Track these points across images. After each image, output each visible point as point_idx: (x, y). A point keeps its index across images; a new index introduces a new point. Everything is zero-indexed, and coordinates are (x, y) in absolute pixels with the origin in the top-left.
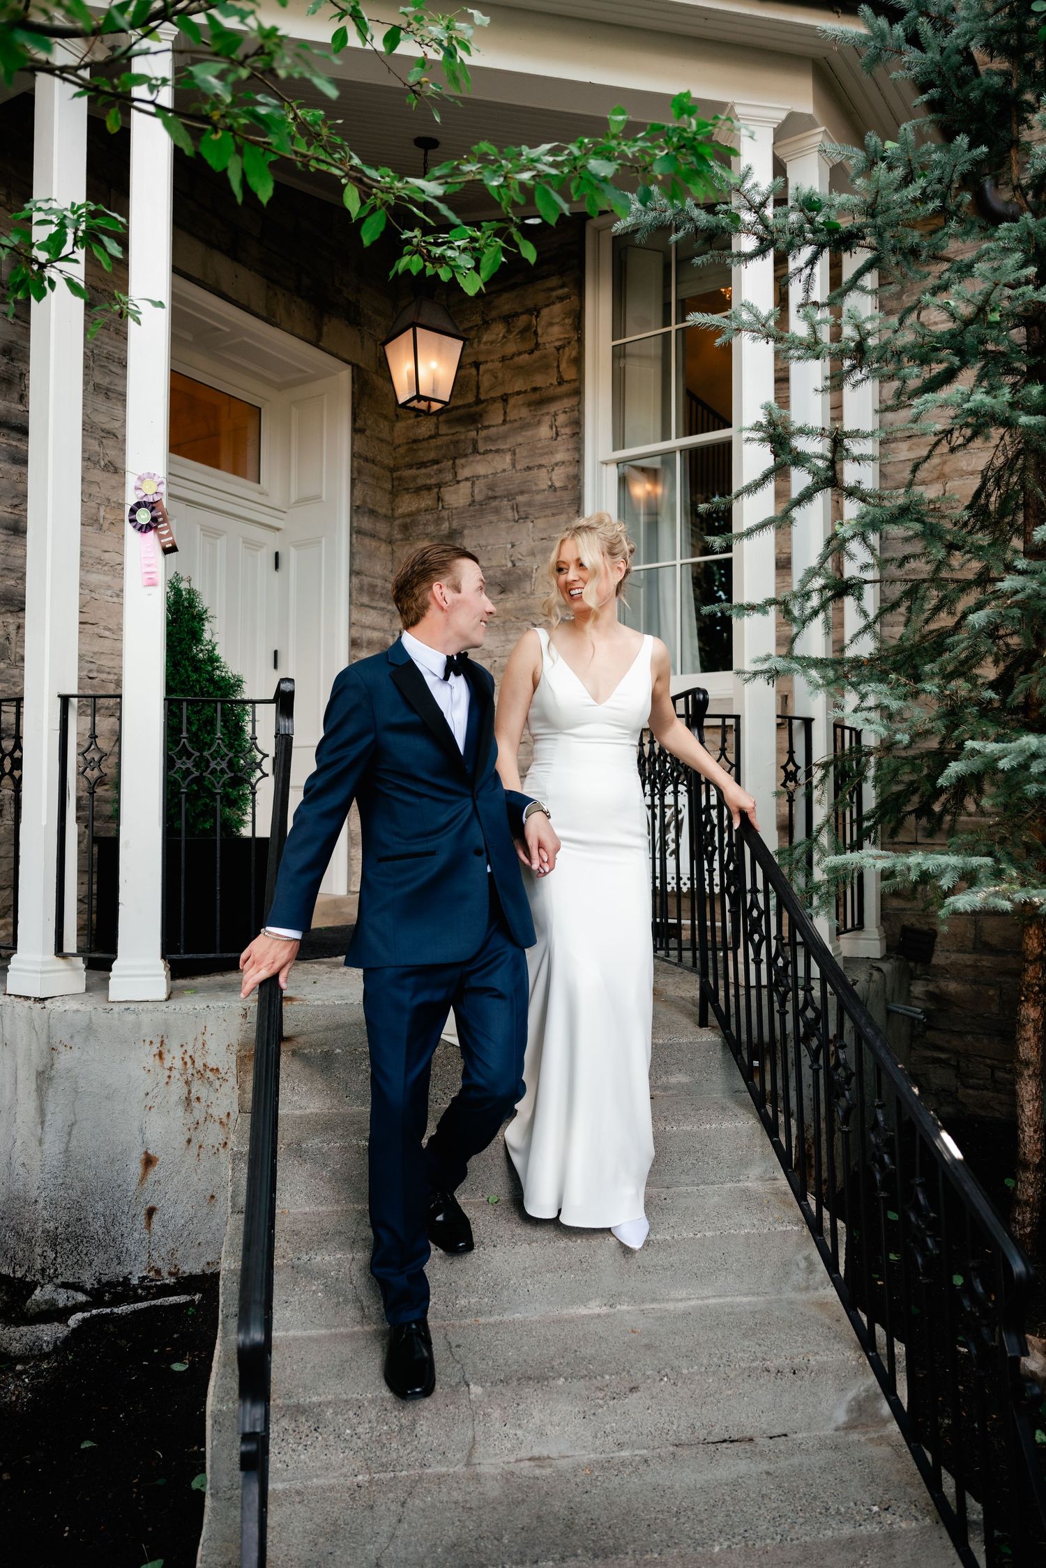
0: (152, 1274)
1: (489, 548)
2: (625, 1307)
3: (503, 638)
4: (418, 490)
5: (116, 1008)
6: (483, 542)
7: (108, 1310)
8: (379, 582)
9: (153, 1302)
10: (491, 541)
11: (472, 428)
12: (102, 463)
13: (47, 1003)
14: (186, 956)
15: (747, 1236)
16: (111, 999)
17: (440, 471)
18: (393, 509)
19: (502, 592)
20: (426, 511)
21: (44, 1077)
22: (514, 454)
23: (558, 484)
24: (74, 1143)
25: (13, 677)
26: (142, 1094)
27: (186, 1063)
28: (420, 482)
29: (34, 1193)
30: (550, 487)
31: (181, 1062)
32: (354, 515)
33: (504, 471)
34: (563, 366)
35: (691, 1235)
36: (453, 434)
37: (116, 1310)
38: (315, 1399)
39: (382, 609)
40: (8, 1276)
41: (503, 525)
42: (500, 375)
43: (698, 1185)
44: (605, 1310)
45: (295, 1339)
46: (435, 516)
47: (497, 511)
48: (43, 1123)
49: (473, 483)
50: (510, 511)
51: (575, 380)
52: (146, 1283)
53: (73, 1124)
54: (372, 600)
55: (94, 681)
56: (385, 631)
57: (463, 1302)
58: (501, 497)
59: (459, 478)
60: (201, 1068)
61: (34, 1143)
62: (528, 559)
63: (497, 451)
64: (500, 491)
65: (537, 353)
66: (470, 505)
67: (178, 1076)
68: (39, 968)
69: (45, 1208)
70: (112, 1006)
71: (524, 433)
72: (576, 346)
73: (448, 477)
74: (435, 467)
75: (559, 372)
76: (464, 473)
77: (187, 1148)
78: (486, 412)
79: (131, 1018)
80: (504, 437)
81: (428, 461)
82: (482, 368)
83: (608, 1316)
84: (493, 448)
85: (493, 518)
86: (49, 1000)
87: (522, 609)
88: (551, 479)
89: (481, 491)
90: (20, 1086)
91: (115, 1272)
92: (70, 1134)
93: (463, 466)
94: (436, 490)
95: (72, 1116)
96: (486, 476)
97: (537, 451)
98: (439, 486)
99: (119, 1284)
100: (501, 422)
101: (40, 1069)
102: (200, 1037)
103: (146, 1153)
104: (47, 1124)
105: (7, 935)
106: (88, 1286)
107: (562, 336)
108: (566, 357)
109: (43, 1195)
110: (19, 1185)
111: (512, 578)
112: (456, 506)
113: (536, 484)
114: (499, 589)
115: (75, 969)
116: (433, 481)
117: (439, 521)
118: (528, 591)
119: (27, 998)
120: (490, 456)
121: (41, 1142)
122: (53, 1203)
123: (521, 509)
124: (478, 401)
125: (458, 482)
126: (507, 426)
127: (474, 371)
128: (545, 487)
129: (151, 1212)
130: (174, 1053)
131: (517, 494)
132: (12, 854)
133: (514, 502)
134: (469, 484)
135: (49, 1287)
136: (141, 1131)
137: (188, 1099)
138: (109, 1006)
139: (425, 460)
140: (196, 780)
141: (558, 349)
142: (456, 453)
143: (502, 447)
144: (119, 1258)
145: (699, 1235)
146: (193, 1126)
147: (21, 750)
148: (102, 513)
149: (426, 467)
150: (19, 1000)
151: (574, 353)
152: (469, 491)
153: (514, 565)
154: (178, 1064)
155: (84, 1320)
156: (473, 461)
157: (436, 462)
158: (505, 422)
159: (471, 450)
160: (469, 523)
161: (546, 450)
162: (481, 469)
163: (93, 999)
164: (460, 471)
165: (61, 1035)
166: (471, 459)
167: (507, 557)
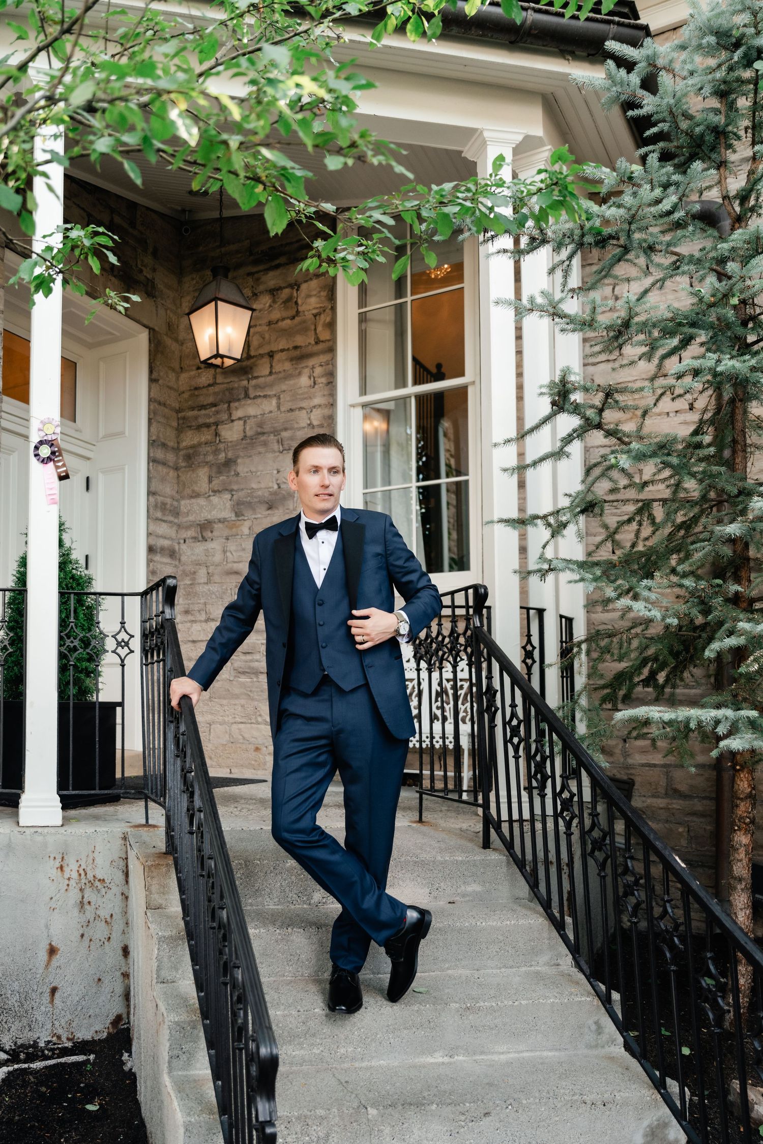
1: (259, 473)
4: (199, 427)
6: (254, 469)
8: (169, 501)
10: (260, 468)
11: (243, 378)
17: (217, 412)
18: (178, 443)
19: (270, 508)
20: (205, 444)
22: (279, 398)
23: (315, 423)
28: (200, 421)
30: (309, 426)
32: (151, 447)
33: (271, 412)
34: (319, 329)
36: (227, 383)
39: (171, 522)
41: (270, 455)
42: (267, 336)
46: (214, 448)
47: (265, 444)
49: (245, 422)
50: (276, 444)
51: (328, 342)
54: (164, 515)
56: (173, 539)
58: (269, 433)
59: (234, 418)
63: (265, 396)
64: (267, 428)
65: (298, 319)
66: (242, 439)
71: (287, 382)
72: (330, 313)
73: (225, 416)
74: (213, 409)
75: (316, 334)
76: (238, 414)
78: (256, 365)
80: (271, 385)
81: (208, 405)
84: (262, 394)
85: (261, 449)
88: (309, 419)
89: (251, 428)
93: (237, 408)
94: (214, 427)
96: (255, 417)
97: (298, 397)
98: (217, 424)
100: (268, 373)
107: (318, 306)
108: (321, 322)
111: (279, 497)
112: (230, 440)
113: (297, 424)
114: (267, 506)
116: (212, 420)
117: (216, 452)
118: (291, 507)
120: (259, 400)
123: (285, 443)
124: (248, 359)
125: (233, 421)
126: (273, 377)
128: (305, 426)
131: (282, 430)
133: (280, 437)
134: (241, 422)
139: (205, 403)
141: (315, 316)
142: (231, 398)
143: (269, 393)
149: (205, 409)
151: (328, 320)
152: (242, 428)
153: (279, 487)
156: (244, 405)
157: (215, 405)
158: (271, 373)
159: (243, 396)
160: (241, 454)
161: (305, 396)
162: (251, 411)
164: (234, 412)
166: (243, 403)
167: (274, 480)
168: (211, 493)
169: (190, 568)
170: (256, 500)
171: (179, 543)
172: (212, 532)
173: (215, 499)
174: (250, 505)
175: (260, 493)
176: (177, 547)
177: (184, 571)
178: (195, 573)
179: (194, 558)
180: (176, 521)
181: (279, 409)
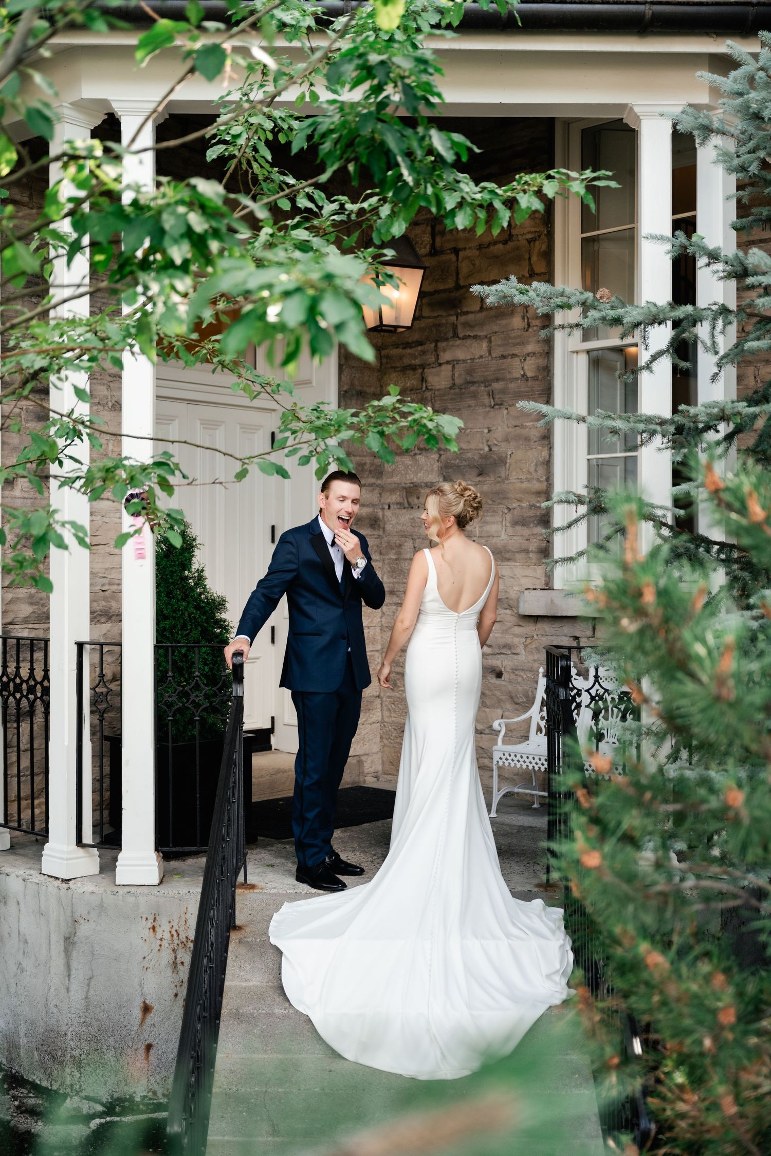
0: (150, 1094)
1: (468, 431)
4: (404, 369)
5: (122, 891)
8: (368, 460)
10: (470, 425)
11: (452, 312)
12: (110, 404)
13: (71, 883)
14: (174, 849)
16: (117, 883)
17: (424, 353)
18: (381, 386)
19: (480, 474)
20: (411, 390)
21: (69, 942)
22: (490, 341)
23: (529, 374)
24: (92, 992)
25: (41, 599)
26: (141, 958)
27: (172, 936)
28: (406, 361)
29: (64, 1028)
30: (523, 376)
31: (169, 935)
32: (342, 399)
33: (481, 357)
34: (534, 258)
36: (435, 317)
39: (371, 485)
40: (46, 1088)
41: (480, 410)
42: (477, 262)
45: (229, 1142)
46: (420, 396)
47: (475, 396)
48: (69, 976)
49: (454, 367)
50: (486, 397)
51: (544, 274)
53: (91, 978)
55: (106, 593)
56: (373, 505)
58: (479, 383)
59: (441, 361)
61: (63, 991)
62: (503, 444)
63: (475, 337)
64: (477, 377)
65: (511, 244)
66: (451, 388)
67: (167, 945)
68: (65, 856)
69: (72, 1040)
70: (118, 889)
71: (499, 322)
72: (546, 240)
73: (431, 358)
74: (419, 348)
75: (530, 264)
76: (446, 356)
77: (175, 1000)
78: (465, 298)
79: (131, 899)
80: (481, 324)
81: (413, 342)
82: (461, 254)
84: (472, 334)
85: (472, 403)
86: (73, 881)
87: (497, 493)
88: (523, 369)
89: (460, 375)
90: (53, 947)
91: (123, 1091)
92: (89, 985)
93: (444, 350)
94: (420, 371)
95: (90, 972)
96: (464, 361)
97: (510, 341)
98: (423, 367)
100: (478, 309)
101: (67, 935)
102: (183, 915)
103: (144, 1002)
104: (72, 977)
105: (41, 813)
106: (104, 1100)
107: (533, 230)
108: (536, 250)
109: (71, 1029)
110: (53, 1021)
111: (488, 462)
112: (438, 387)
113: (510, 372)
114: (475, 472)
115: (93, 856)
116: (417, 362)
117: (423, 401)
118: (503, 475)
119: (57, 878)
120: (469, 342)
121: (68, 990)
122: (78, 1036)
123: (497, 396)
124: (457, 287)
125: (440, 365)
126: (484, 314)
127: (453, 257)
128: (518, 376)
129: (149, 1047)
130: (163, 927)
131: (493, 381)
132: (43, 746)
133: (490, 388)
134: (450, 367)
136: (141, 985)
137: (175, 963)
138: (115, 889)
139: (410, 340)
140: (179, 710)
141: (529, 241)
142: (438, 337)
143: (480, 334)
144: (126, 1081)
146: (179, 984)
147: (49, 681)
148: (111, 447)
149: (411, 347)
150: (51, 879)
151: (544, 247)
152: (450, 374)
153: (490, 450)
154: (167, 936)
156: (453, 346)
157: (421, 343)
158: (481, 309)
159: (451, 334)
160: (450, 406)
161: (518, 341)
162: (461, 354)
163: (104, 881)
164: (442, 354)
165: (81, 910)
166: (451, 343)
167: (484, 441)
168: (418, 452)
169: (395, 540)
170: (464, 463)
171: (383, 509)
172: (418, 498)
173: (421, 459)
174: (458, 469)
175: (469, 455)
176: (380, 514)
177: (388, 543)
178: (400, 545)
179: (400, 528)
180: (379, 482)
181: (490, 354)
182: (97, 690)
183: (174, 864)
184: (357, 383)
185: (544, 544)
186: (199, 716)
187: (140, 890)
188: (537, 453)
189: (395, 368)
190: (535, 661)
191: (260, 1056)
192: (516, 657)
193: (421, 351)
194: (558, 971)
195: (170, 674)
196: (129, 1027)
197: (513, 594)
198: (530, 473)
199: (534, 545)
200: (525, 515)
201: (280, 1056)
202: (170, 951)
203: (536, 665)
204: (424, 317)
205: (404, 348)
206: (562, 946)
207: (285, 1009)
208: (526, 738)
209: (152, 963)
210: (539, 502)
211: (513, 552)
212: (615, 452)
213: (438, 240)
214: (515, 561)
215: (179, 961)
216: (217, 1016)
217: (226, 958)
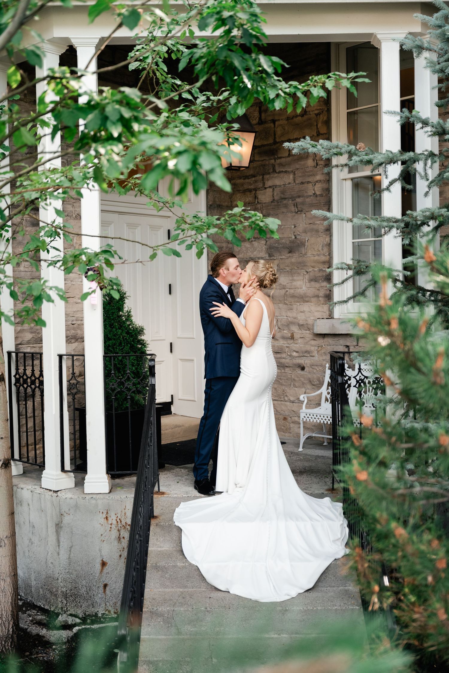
0: (107, 612)
1: (283, 227)
2: (285, 636)
3: (291, 278)
4: (244, 192)
5: (88, 497)
7: (89, 626)
8: (224, 245)
9: (107, 624)
10: (284, 224)
11: (272, 158)
12: (74, 216)
13: (59, 493)
14: (117, 473)
15: (336, 610)
16: (85, 492)
17: (256, 181)
18: (231, 202)
19: (290, 252)
20: (249, 203)
21: (58, 526)
22: (295, 174)
23: (318, 193)
24: (72, 555)
25: (37, 330)
26: (100, 535)
27: (118, 522)
28: (246, 187)
29: (57, 575)
30: (314, 194)
31: (116, 522)
32: (209, 210)
33: (289, 183)
34: (320, 125)
35: (312, 608)
36: (262, 161)
37: (92, 627)
38: (155, 659)
40: (47, 610)
41: (290, 215)
42: (286, 128)
43: (327, 587)
44: (276, 636)
45: (153, 639)
46: (254, 207)
47: (286, 206)
48: (59, 546)
49: (273, 189)
50: (293, 207)
51: (326, 134)
52: (105, 616)
53: (71, 547)
55: (75, 326)
57: (218, 629)
58: (288, 198)
59: (266, 186)
60: (124, 524)
61: (56, 554)
62: (303, 234)
63: (286, 172)
64: (287, 195)
65: (306, 117)
66: (272, 202)
67: (115, 527)
68: (55, 478)
69: (61, 582)
70: (85, 496)
71: (299, 163)
72: (326, 114)
73: (260, 185)
74: (253, 179)
75: (317, 128)
76: (269, 183)
77: (120, 559)
78: (279, 149)
79: (93, 502)
80: (289, 164)
81: (249, 176)
82: (277, 123)
83: (276, 638)
84: (284, 170)
85: (285, 210)
87: (300, 263)
88: (314, 190)
89: (277, 194)
90: (49, 529)
91: (91, 611)
92: (70, 551)
93: (268, 180)
94: (254, 192)
95: (71, 544)
96: (280, 186)
97: (306, 174)
98: (256, 190)
99: (93, 616)
100: (287, 155)
101: (57, 523)
102: (123, 510)
103: (102, 560)
104: (61, 546)
105: (40, 453)
106: (81, 616)
107: (319, 108)
108: (321, 120)
109: (61, 576)
110: (50, 572)
111: (295, 245)
112: (264, 202)
113: (306, 192)
114: (288, 250)
115: (70, 477)
116: (252, 187)
118: (303, 253)
119: (50, 490)
120: (282, 175)
121: (58, 554)
122: (65, 580)
123: (299, 206)
124: (275, 143)
125: (266, 188)
126: (291, 158)
127: (272, 125)
128: (311, 194)
129: (105, 586)
130: (112, 517)
131: (296, 197)
132: (41, 414)
133: (295, 201)
134: (271, 190)
135: (65, 615)
136: (100, 550)
137: (119, 538)
138: (84, 496)
139: (248, 174)
140: (118, 393)
141: (317, 115)
142: (264, 172)
143: (288, 170)
144: (93, 605)
145: (315, 609)
146: (122, 550)
147: (43, 377)
148: (75, 241)
149: (248, 179)
150: (47, 491)
151: (325, 118)
152: (271, 194)
153: (296, 238)
154: (114, 522)
155: (79, 630)
156: (273, 177)
157: (254, 176)
158: (289, 155)
159: (272, 171)
160: (272, 212)
161: (311, 173)
162: (277, 182)
163: (78, 491)
164: (266, 182)
165: (65, 509)
166: (272, 175)
167: (292, 233)
168: (254, 240)
170: (281, 246)
173: (256, 244)
174: (277, 249)
175: (283, 241)
181: (295, 182)
182: (71, 382)
183: (117, 481)
184: (217, 200)
185: (328, 292)
186: (130, 396)
187: (98, 496)
188: (323, 239)
189: (239, 191)
190: (324, 360)
191: (170, 590)
192: (312, 358)
193: (254, 180)
194: (340, 539)
195: (113, 372)
196: (94, 574)
197: (310, 322)
198: (319, 251)
199: (322, 293)
200: (317, 275)
201: (181, 590)
202: (116, 531)
203: (324, 362)
204: (256, 161)
205: (245, 179)
206: (342, 525)
207: (183, 563)
208: (319, 405)
209: (107, 538)
210: (324, 267)
211: (310, 297)
212: (369, 238)
213: (263, 115)
214: (311, 302)
215: (121, 536)
216: (145, 568)
217: (149, 534)
